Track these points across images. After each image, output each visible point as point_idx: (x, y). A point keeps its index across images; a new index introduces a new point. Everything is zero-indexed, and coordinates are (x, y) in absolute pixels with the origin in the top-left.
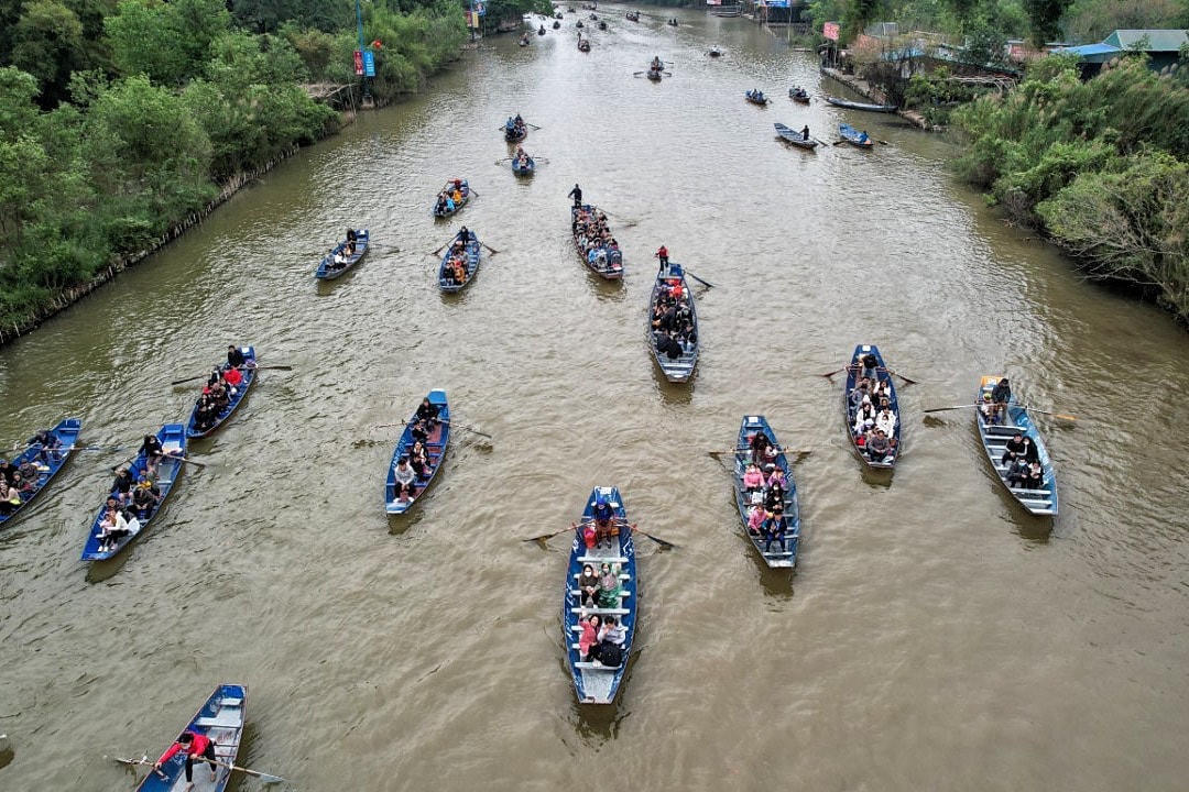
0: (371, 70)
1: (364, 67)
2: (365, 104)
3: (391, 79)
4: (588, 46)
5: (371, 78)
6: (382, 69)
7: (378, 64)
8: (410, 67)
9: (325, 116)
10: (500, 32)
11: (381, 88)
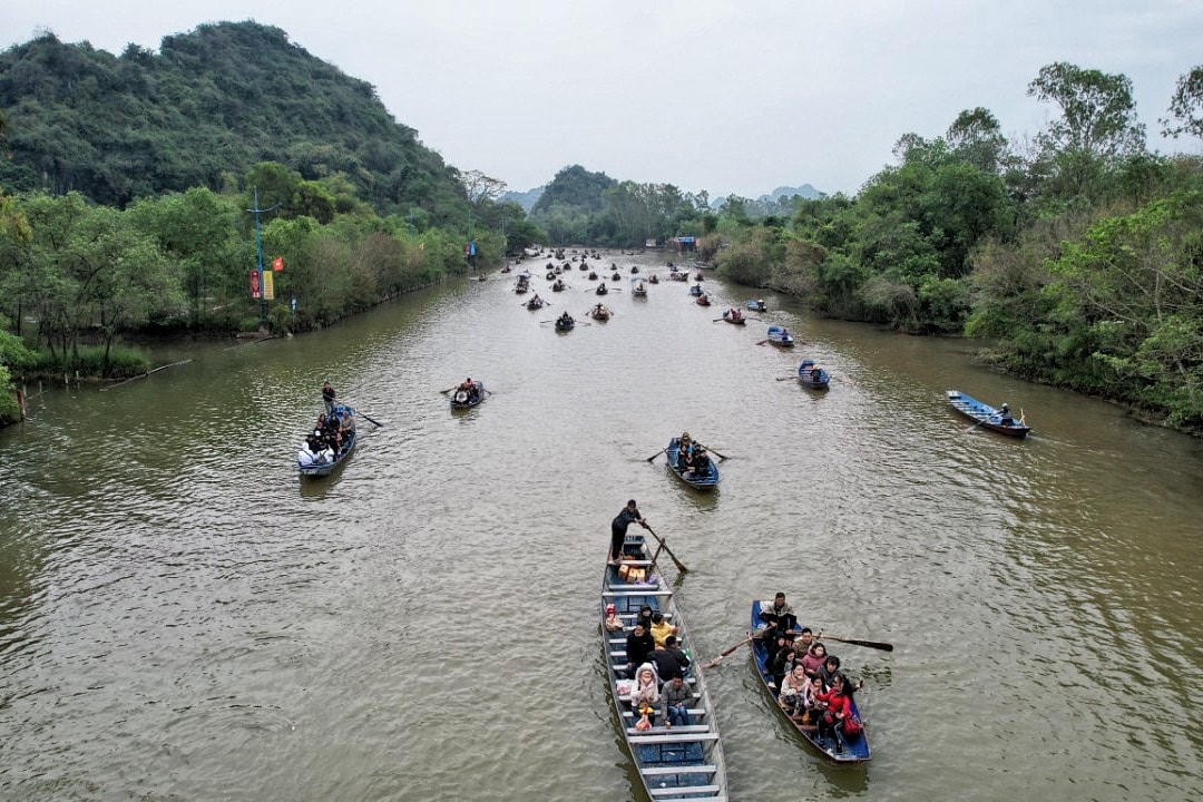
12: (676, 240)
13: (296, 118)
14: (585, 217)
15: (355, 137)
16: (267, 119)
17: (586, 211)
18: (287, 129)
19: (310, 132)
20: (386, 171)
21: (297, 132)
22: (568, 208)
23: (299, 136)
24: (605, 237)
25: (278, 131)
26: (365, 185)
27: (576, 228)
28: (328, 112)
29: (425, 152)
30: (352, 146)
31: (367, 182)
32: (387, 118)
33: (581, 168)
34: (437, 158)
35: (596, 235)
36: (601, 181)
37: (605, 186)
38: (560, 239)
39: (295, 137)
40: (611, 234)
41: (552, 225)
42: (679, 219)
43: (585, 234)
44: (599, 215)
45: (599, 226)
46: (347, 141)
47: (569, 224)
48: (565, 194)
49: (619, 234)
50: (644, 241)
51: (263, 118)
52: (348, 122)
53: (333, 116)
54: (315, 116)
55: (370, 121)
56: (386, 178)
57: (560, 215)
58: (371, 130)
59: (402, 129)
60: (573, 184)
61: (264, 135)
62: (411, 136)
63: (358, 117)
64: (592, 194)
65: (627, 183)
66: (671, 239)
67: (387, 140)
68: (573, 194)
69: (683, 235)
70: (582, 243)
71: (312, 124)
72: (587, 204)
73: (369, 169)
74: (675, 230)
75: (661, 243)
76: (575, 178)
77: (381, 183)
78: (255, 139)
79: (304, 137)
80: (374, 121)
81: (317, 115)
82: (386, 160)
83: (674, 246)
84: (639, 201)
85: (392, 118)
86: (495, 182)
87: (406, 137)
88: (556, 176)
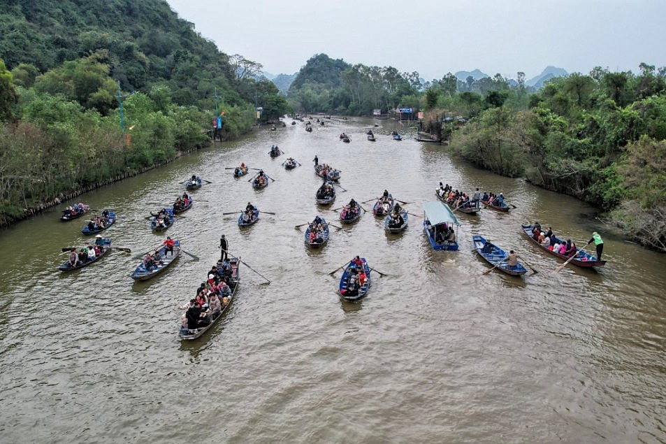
0: (220, 125)
1: (217, 124)
2: (217, 140)
3: (227, 130)
4: (311, 129)
5: (220, 129)
6: (224, 126)
7: (223, 123)
8: (235, 126)
9: (205, 139)
10: (268, 123)
11: (223, 133)
12: (398, 111)
13: (89, 12)
14: (327, 92)
15: (141, 28)
16: (64, 11)
17: (328, 88)
18: (81, 20)
19: (101, 23)
20: (164, 55)
21: (89, 23)
22: (316, 85)
23: (92, 27)
24: (342, 107)
25: (73, 22)
26: (141, 66)
27: (321, 100)
28: (118, 7)
29: (202, 42)
30: (136, 35)
31: (143, 63)
32: (169, 14)
33: (326, 56)
34: (212, 46)
35: (335, 106)
36: (340, 65)
37: (342, 69)
38: (308, 108)
39: (88, 27)
40: (347, 104)
41: (303, 98)
42: (400, 94)
43: (327, 105)
44: (339, 90)
45: (337, 99)
46: (133, 32)
47: (316, 97)
48: (314, 75)
49: (352, 104)
50: (371, 111)
51: (60, 11)
52: (136, 16)
53: (123, 11)
54: (105, 11)
55: (155, 16)
56: (162, 61)
57: (310, 91)
58: (156, 23)
59: (184, 22)
60: (320, 68)
61: (57, 24)
62: (189, 27)
63: (144, 13)
64: (334, 75)
65: (360, 66)
66: (394, 110)
67: (167, 31)
68: (321, 75)
69: (403, 106)
70: (324, 111)
71: (104, 17)
72: (330, 82)
73: (147, 54)
74: (397, 103)
75: (384, 112)
76: (321, 63)
77: (158, 66)
78: (50, 28)
79: (96, 27)
80: (157, 15)
81: (109, 10)
82: (164, 46)
83: (395, 115)
84: (366, 79)
85: (175, 14)
86: (253, 64)
87: (185, 30)
88: (308, 61)
